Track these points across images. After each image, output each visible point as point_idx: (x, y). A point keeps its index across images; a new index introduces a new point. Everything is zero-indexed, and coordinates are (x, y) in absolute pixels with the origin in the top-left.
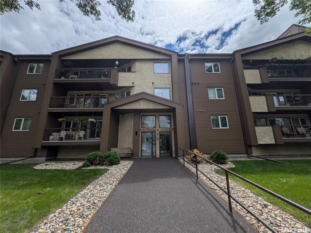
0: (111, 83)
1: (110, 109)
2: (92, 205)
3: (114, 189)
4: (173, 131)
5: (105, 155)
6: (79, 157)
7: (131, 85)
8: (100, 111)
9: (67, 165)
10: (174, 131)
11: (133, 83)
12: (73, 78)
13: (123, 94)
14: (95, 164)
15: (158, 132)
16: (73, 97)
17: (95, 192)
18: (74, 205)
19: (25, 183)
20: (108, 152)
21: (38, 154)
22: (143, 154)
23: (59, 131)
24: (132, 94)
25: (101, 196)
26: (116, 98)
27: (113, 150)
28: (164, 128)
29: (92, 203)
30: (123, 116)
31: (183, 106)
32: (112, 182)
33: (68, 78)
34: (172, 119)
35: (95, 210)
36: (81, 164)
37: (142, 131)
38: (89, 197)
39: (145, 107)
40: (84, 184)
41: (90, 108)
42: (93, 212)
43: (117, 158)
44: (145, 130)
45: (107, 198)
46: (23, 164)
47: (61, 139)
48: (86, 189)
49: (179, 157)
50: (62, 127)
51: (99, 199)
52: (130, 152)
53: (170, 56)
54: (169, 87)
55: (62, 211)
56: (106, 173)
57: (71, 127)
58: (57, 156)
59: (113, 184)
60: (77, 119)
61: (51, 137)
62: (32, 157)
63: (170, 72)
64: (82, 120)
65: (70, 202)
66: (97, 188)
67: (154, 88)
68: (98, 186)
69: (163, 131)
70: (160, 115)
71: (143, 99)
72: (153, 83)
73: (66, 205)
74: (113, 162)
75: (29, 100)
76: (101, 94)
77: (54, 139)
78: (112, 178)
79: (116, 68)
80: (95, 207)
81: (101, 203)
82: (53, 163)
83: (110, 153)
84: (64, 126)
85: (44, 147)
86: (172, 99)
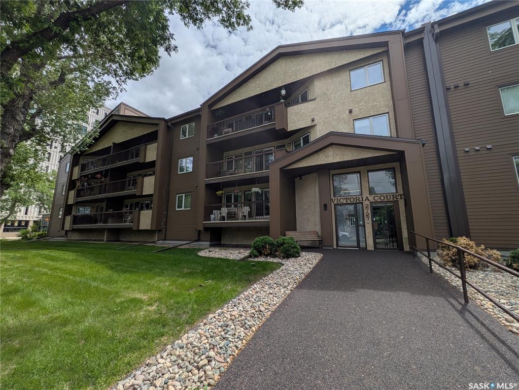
0: (277, 129)
1: (279, 170)
2: (258, 313)
3: (289, 295)
4: (403, 200)
5: (277, 242)
6: (245, 243)
7: (309, 124)
8: (265, 175)
9: (231, 253)
10: (405, 200)
11: (313, 120)
12: (228, 133)
13: (298, 143)
14: (264, 255)
15: (367, 202)
16: (231, 159)
17: (262, 295)
18: (235, 308)
19: (189, 271)
20: (281, 238)
21: (202, 237)
22: (340, 243)
23: (219, 208)
24: (312, 139)
25: (269, 303)
26: (286, 151)
27: (290, 234)
28: (379, 196)
29: (257, 310)
30: (301, 179)
31: (423, 145)
32: (286, 284)
33: (221, 134)
34: (399, 176)
35: (261, 321)
36: (247, 253)
37: (335, 202)
38: (254, 301)
39: (337, 159)
40: (250, 282)
41: (252, 173)
42: (258, 323)
43: (295, 247)
44: (342, 201)
45: (278, 307)
46: (189, 248)
47: (223, 218)
48: (251, 289)
49: (418, 253)
50: (223, 202)
51: (267, 306)
52: (316, 239)
53: (386, 44)
54: (386, 111)
55: (223, 313)
56: (279, 269)
57: (233, 202)
58: (221, 241)
59: (288, 287)
60: (237, 191)
61: (212, 216)
62: (196, 241)
63: (388, 79)
64: (245, 191)
65: (231, 302)
66: (265, 290)
67: (354, 120)
68: (267, 288)
69: (379, 200)
70: (368, 171)
71: (331, 144)
72: (351, 112)
73: (226, 305)
74: (290, 253)
75: (187, 171)
76: (265, 150)
77: (215, 219)
78: (287, 278)
79: (283, 101)
80: (260, 317)
81: (269, 313)
82: (217, 250)
83: (283, 239)
84: (224, 201)
85: (206, 229)
86: (394, 135)
